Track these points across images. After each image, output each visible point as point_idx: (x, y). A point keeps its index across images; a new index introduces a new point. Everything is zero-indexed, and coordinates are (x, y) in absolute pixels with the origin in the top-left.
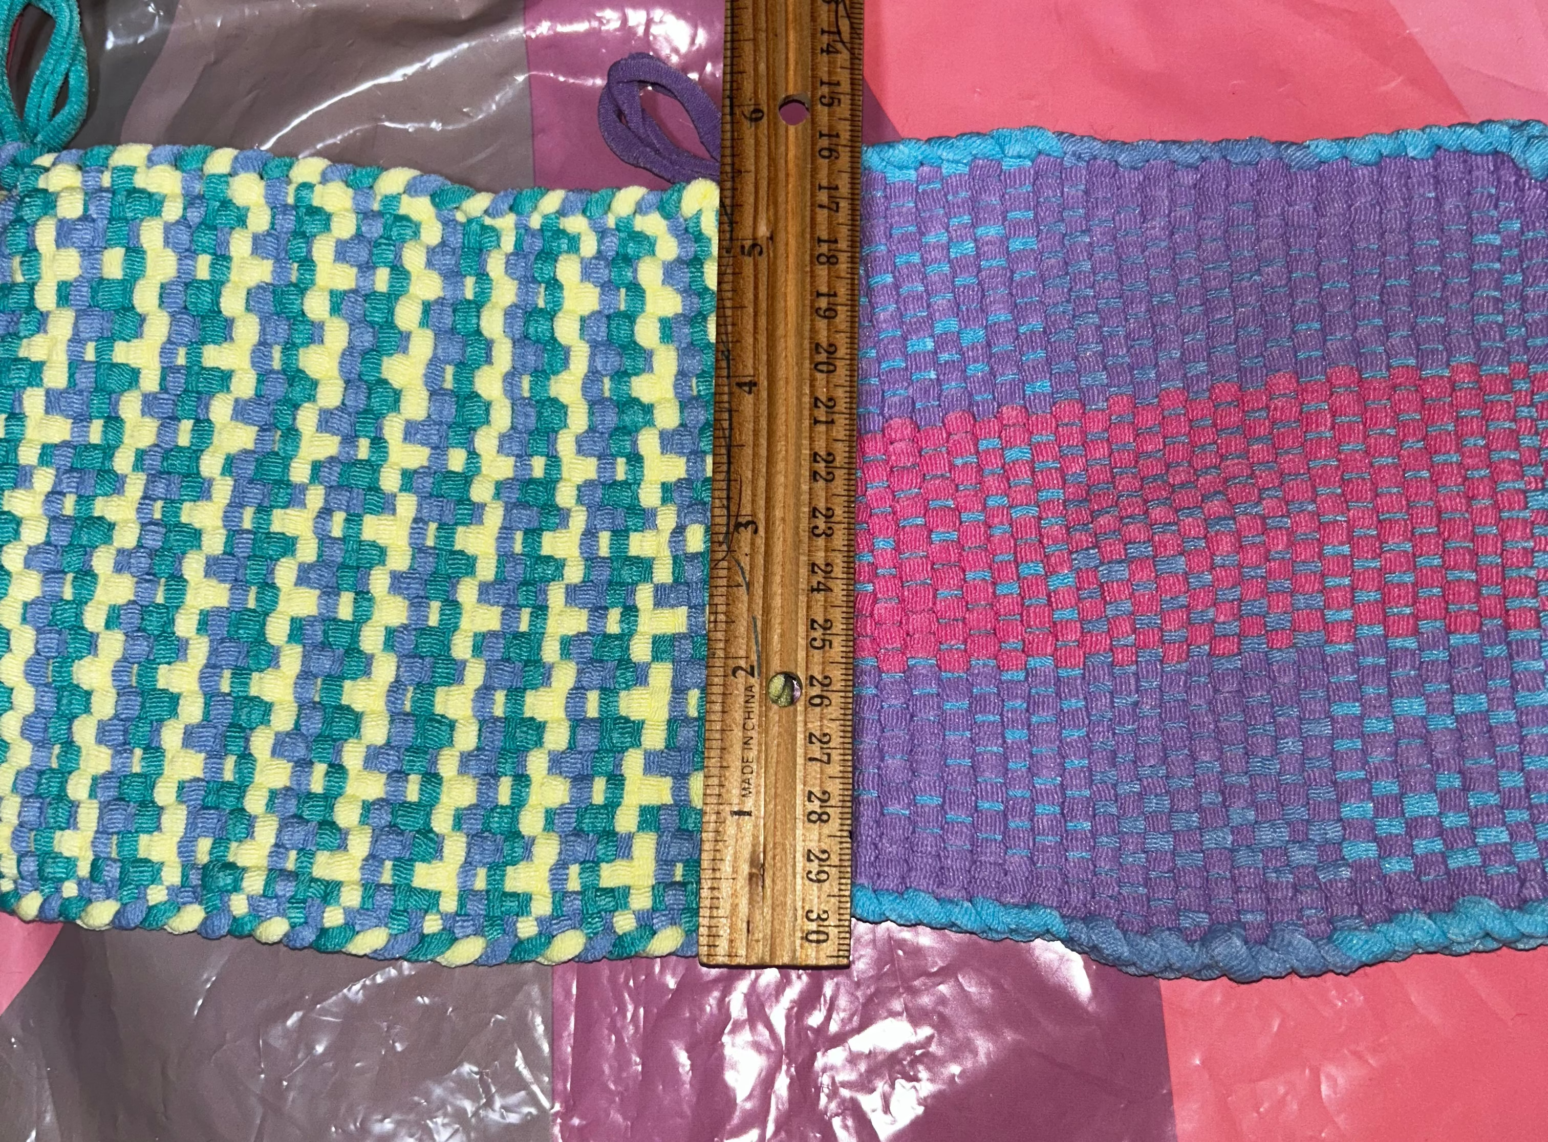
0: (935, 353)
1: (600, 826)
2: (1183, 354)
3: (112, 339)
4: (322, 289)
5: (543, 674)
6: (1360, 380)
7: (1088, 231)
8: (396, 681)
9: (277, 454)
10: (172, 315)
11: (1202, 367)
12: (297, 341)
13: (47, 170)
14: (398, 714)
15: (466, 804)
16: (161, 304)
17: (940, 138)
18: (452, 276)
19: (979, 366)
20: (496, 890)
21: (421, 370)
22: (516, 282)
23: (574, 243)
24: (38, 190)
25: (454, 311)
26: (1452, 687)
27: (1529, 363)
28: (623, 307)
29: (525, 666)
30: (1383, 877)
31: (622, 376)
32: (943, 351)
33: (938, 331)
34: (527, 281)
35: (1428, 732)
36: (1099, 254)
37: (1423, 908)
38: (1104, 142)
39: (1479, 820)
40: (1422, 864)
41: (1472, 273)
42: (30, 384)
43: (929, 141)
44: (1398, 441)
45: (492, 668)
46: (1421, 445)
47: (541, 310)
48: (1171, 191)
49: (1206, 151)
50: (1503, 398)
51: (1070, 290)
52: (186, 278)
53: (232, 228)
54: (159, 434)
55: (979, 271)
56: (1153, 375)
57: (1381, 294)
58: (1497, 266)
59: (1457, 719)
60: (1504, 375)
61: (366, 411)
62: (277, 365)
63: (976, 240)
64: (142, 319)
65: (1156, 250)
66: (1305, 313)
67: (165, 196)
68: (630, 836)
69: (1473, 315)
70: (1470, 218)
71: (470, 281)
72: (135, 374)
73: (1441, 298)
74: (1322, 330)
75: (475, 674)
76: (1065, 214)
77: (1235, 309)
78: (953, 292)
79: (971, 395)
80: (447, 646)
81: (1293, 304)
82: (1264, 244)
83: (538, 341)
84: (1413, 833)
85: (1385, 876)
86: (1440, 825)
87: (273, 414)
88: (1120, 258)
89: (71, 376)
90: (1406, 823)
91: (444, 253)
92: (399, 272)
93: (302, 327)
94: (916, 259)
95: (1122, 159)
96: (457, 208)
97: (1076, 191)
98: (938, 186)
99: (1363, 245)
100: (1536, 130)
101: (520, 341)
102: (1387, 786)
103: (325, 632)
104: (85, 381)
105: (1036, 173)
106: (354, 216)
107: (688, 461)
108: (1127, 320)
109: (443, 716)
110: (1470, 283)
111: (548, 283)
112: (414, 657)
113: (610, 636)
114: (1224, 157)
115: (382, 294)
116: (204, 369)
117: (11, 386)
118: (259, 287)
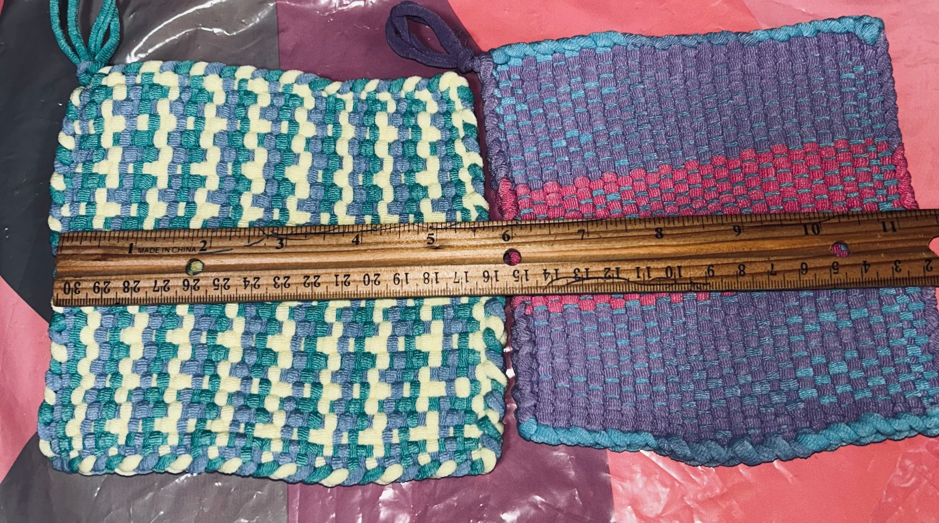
0: (567, 147)
1: (408, 409)
2: (695, 142)
3: (142, 162)
4: (253, 133)
5: (374, 329)
6: (788, 150)
7: (642, 82)
8: (296, 335)
9: (230, 218)
10: (174, 149)
11: (706, 148)
12: (241, 160)
13: (106, 75)
14: (298, 352)
15: (336, 398)
16: (168, 143)
17: (563, 39)
18: (321, 125)
19: (590, 153)
20: (353, 444)
21: (306, 173)
22: (354, 127)
23: (384, 106)
24: (102, 86)
25: (322, 142)
26: (849, 305)
27: (874, 138)
28: (410, 138)
29: (365, 324)
30: (822, 407)
31: (410, 172)
32: (571, 146)
33: (568, 136)
34: (360, 126)
35: (838, 329)
36: (648, 93)
37: (843, 421)
38: (647, 37)
39: (869, 373)
40: (840, 398)
41: (841, 93)
42: (99, 186)
43: (558, 40)
44: (811, 180)
45: (347, 326)
46: (822, 182)
47: (368, 140)
48: (683, 60)
49: (700, 39)
50: (863, 156)
51: (635, 112)
52: (182, 129)
53: (205, 103)
54: (168, 210)
55: (587, 105)
56: (680, 153)
57: (796, 106)
58: (854, 89)
59: (853, 322)
60: (862, 144)
61: (277, 195)
62: (230, 172)
63: (584, 90)
64: (158, 151)
65: (678, 90)
66: (757, 118)
67: (169, 88)
68: (425, 414)
69: (844, 114)
70: (838, 66)
71: (330, 127)
72: (155, 179)
73: (827, 107)
74: (767, 126)
75: (338, 330)
76: (630, 74)
77: (721, 118)
78: (574, 116)
79: (587, 168)
80: (322, 316)
81: (751, 114)
82: (734, 84)
83: (366, 156)
84: (835, 382)
85: (822, 406)
86: (849, 378)
87: (228, 198)
88: (659, 95)
89: (121, 181)
90: (831, 378)
91: (316, 113)
92: (293, 123)
93: (243, 153)
94: (554, 100)
95: (657, 45)
96: (323, 90)
97: (634, 63)
98: (564, 63)
99: (784, 82)
100: (867, 20)
101: (357, 157)
102: (819, 359)
103: (257, 311)
104: (128, 184)
105: (614, 55)
106: (269, 95)
107: (447, 215)
108: (665, 126)
109: (321, 353)
110: (841, 98)
111: (371, 127)
112: (305, 321)
113: (409, 308)
114: (710, 42)
115: (285, 135)
116: (191, 175)
117: (88, 188)
118: (220, 133)
